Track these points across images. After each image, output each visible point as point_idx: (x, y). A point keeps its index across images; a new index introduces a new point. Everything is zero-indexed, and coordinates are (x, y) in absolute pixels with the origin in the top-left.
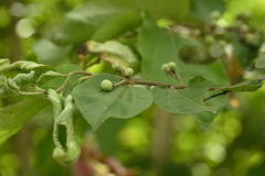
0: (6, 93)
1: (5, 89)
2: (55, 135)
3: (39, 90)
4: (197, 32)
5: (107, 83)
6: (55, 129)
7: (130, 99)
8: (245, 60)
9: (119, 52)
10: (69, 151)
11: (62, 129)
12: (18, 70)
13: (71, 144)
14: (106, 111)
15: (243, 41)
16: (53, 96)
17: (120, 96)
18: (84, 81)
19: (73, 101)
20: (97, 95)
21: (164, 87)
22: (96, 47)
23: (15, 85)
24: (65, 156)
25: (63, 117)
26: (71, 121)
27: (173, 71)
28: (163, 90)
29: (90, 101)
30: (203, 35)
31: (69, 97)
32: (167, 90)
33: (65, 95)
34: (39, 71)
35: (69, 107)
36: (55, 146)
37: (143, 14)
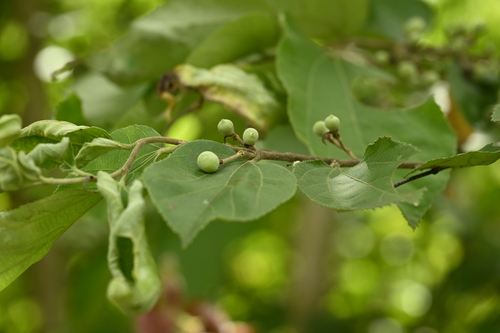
0: (15, 180)
1: (13, 172)
2: (111, 258)
3: (78, 175)
4: (382, 57)
5: (208, 158)
6: (112, 246)
7: (253, 185)
8: (474, 110)
9: (240, 85)
10: (139, 285)
11: (124, 245)
12: (38, 137)
13: (143, 273)
14: (208, 209)
15: (468, 75)
16: (106, 183)
17: (235, 181)
18: (165, 154)
19: (145, 193)
20: (189, 180)
21: (318, 163)
22: (194, 75)
23: (31, 165)
24: (130, 296)
25: (125, 221)
26: (141, 230)
27: (334, 132)
28: (316, 169)
29: (177, 190)
30: (393, 62)
31: (137, 185)
32: (325, 168)
33: (128, 182)
34: (78, 139)
35: (136, 202)
36: (110, 277)
37: (282, 18)
